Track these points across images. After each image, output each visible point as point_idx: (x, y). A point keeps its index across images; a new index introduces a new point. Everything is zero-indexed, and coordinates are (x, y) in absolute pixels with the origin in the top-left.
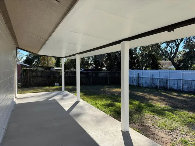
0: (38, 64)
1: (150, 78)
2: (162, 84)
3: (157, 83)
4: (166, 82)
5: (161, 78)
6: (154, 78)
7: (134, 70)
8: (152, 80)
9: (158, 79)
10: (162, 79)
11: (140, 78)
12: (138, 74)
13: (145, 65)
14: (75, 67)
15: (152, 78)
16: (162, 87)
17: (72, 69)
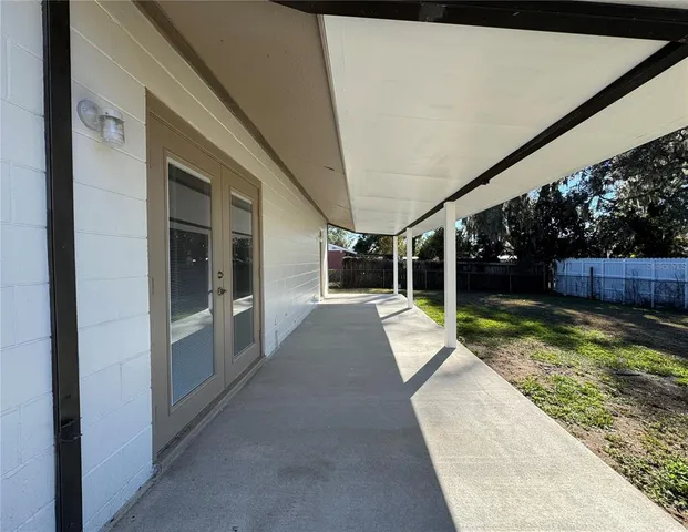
0: (377, 251)
1: (626, 279)
2: (664, 296)
3: (647, 292)
4: (678, 290)
5: (659, 279)
6: (638, 280)
7: (581, 261)
8: (634, 284)
9: (650, 281)
10: (662, 282)
11: (595, 281)
12: (592, 269)
13: (614, 246)
14: (441, 253)
15: (634, 280)
16: (663, 304)
17: (436, 259)
